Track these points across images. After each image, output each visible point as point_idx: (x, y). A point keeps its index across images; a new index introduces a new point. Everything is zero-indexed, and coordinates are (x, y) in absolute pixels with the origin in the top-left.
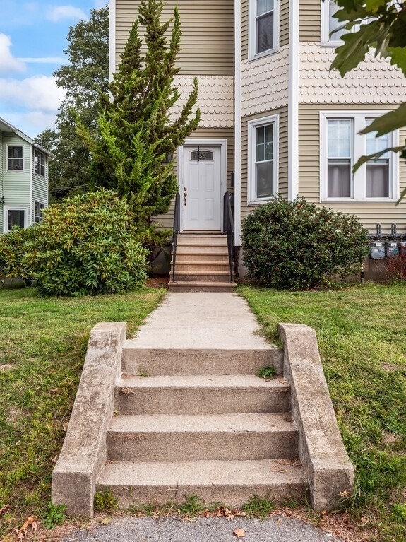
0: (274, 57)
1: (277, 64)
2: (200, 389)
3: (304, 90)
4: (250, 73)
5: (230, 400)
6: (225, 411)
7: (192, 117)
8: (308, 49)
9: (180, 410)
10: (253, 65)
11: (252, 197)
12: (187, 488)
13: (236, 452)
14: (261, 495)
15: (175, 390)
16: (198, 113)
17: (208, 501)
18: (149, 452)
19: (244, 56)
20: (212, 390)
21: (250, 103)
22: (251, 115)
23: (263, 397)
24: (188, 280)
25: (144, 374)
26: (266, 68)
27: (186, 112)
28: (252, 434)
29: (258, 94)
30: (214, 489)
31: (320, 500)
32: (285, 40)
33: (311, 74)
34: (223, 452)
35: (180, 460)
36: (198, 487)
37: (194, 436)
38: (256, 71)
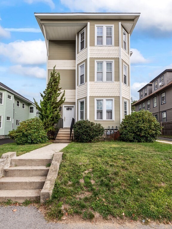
0: (84, 85)
1: (84, 87)
2: (26, 170)
3: (91, 93)
4: (79, 89)
5: (34, 173)
6: (33, 176)
7: (63, 99)
8: (91, 83)
9: (21, 175)
10: (80, 87)
11: (79, 119)
12: (8, 197)
13: (29, 187)
14: (28, 199)
15: (19, 170)
16: (65, 99)
17: (14, 201)
18: (6, 187)
19: (78, 85)
20: (29, 170)
21: (79, 96)
22: (79, 99)
23: (43, 172)
24: (60, 140)
25: (16, 166)
26: (82, 88)
27: (62, 98)
28: (34, 182)
29: (80, 94)
30: (16, 198)
31: (42, 201)
32: (86, 81)
33: (92, 89)
34: (26, 187)
35: (14, 189)
36: (11, 197)
37: (18, 183)
38: (80, 88)
